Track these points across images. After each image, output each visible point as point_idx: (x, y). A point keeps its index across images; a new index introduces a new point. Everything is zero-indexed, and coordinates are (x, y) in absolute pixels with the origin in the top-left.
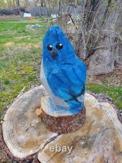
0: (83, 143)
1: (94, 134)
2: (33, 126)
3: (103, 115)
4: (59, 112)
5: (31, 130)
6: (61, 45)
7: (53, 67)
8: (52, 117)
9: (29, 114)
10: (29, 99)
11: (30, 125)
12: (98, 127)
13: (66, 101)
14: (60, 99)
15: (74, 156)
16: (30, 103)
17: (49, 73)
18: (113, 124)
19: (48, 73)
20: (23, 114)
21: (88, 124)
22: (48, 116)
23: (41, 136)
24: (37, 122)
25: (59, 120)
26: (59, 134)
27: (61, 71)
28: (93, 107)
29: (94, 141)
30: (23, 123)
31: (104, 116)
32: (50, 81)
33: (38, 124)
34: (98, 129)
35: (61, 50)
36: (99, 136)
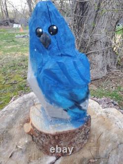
1: (105, 152)
2: (21, 149)
3: (112, 125)
4: (56, 126)
6: (55, 28)
7: (45, 60)
8: (47, 135)
9: (15, 131)
10: (16, 110)
11: (17, 147)
12: (108, 142)
13: (66, 110)
14: (56, 107)
16: (17, 116)
17: (40, 70)
20: (7, 131)
21: (96, 139)
22: (41, 133)
24: (26, 141)
25: (57, 138)
26: (58, 158)
28: (97, 114)
30: (6, 145)
31: (114, 125)
32: (42, 81)
33: (28, 144)
34: (110, 145)
36: (113, 156)
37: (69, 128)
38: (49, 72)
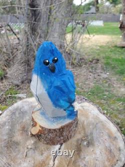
0: (85, 143)
1: (89, 132)
2: (31, 148)
3: (88, 114)
5: (30, 153)
6: (56, 59)
7: (52, 80)
10: (9, 122)
11: (27, 148)
12: (90, 125)
13: (65, 110)
14: (59, 109)
15: (85, 158)
18: (99, 118)
19: (49, 86)
21: (81, 126)
23: (45, 154)
24: (33, 142)
26: (61, 144)
27: (62, 82)
29: (93, 137)
30: (17, 149)
31: (89, 114)
33: (35, 143)
34: (91, 127)
35: (57, 63)
36: (95, 132)
37: (68, 121)
38: (58, 88)
